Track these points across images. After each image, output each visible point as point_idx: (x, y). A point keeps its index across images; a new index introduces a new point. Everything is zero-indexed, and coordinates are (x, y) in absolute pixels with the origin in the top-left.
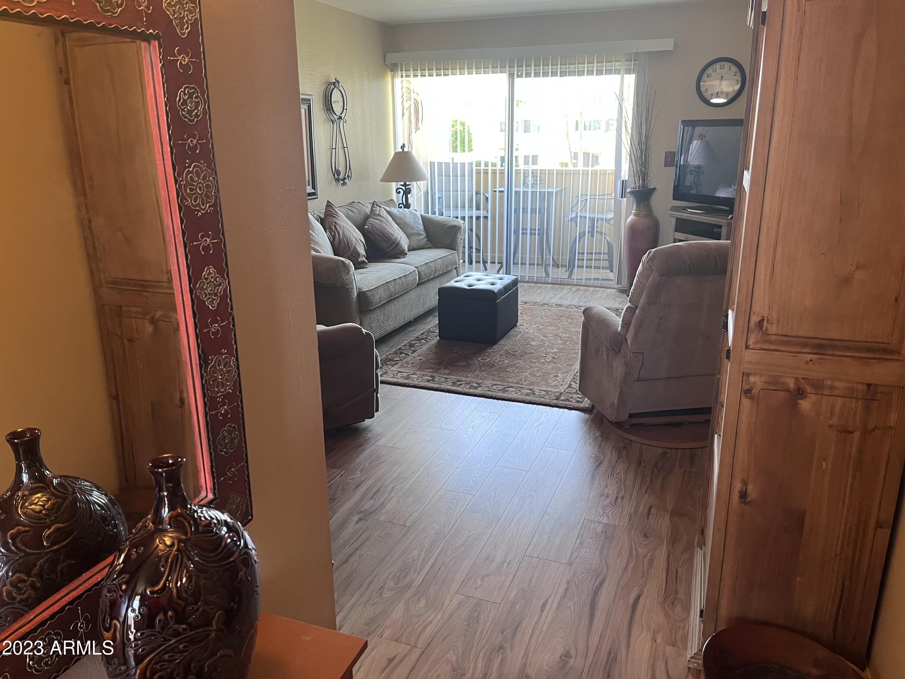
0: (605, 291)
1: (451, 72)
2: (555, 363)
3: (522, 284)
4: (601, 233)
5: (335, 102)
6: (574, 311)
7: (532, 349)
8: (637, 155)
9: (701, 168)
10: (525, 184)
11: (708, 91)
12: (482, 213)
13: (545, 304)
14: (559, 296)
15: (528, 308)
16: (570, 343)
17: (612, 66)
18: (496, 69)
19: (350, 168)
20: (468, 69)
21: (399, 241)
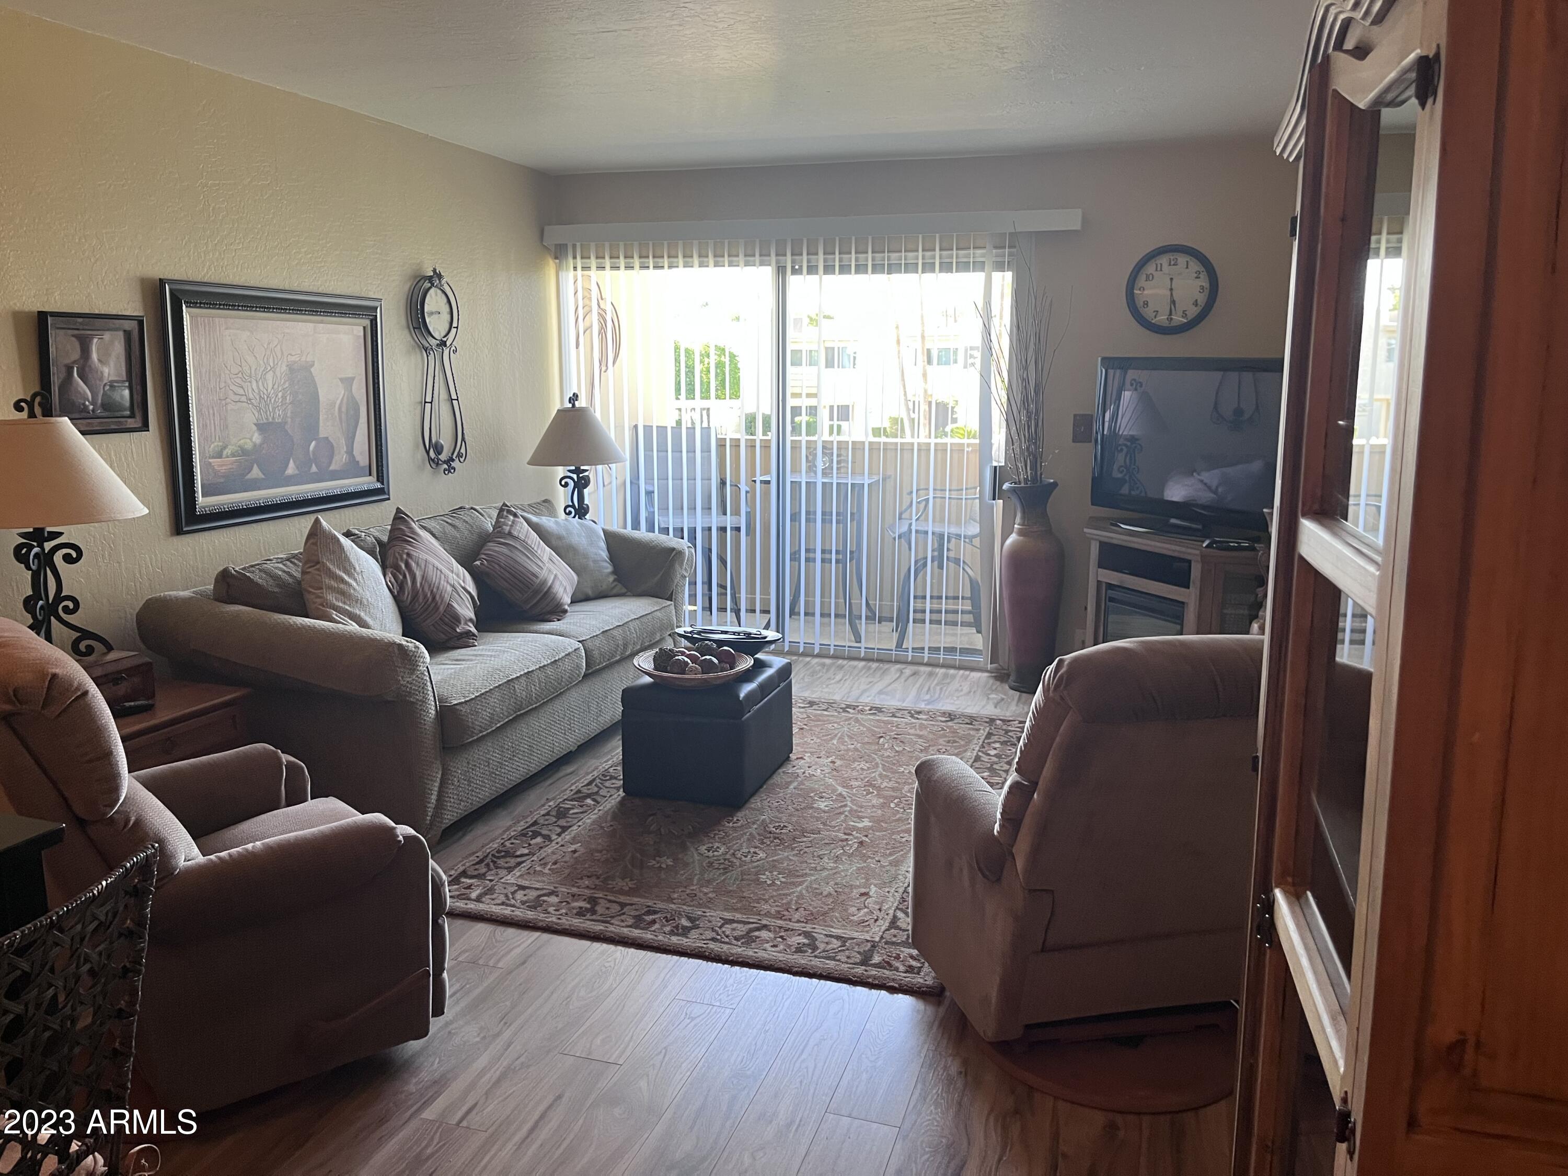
0: (968, 676)
1: (669, 263)
2: (864, 858)
3: (808, 659)
4: (957, 561)
5: (431, 314)
6: (906, 724)
7: (818, 819)
8: (1020, 421)
9: (1137, 440)
10: (811, 468)
11: (1149, 304)
12: (729, 521)
13: (848, 706)
14: (879, 686)
15: (815, 716)
16: (897, 805)
17: (968, 256)
18: (752, 259)
19: (463, 439)
20: (700, 256)
21: (550, 587)
